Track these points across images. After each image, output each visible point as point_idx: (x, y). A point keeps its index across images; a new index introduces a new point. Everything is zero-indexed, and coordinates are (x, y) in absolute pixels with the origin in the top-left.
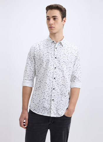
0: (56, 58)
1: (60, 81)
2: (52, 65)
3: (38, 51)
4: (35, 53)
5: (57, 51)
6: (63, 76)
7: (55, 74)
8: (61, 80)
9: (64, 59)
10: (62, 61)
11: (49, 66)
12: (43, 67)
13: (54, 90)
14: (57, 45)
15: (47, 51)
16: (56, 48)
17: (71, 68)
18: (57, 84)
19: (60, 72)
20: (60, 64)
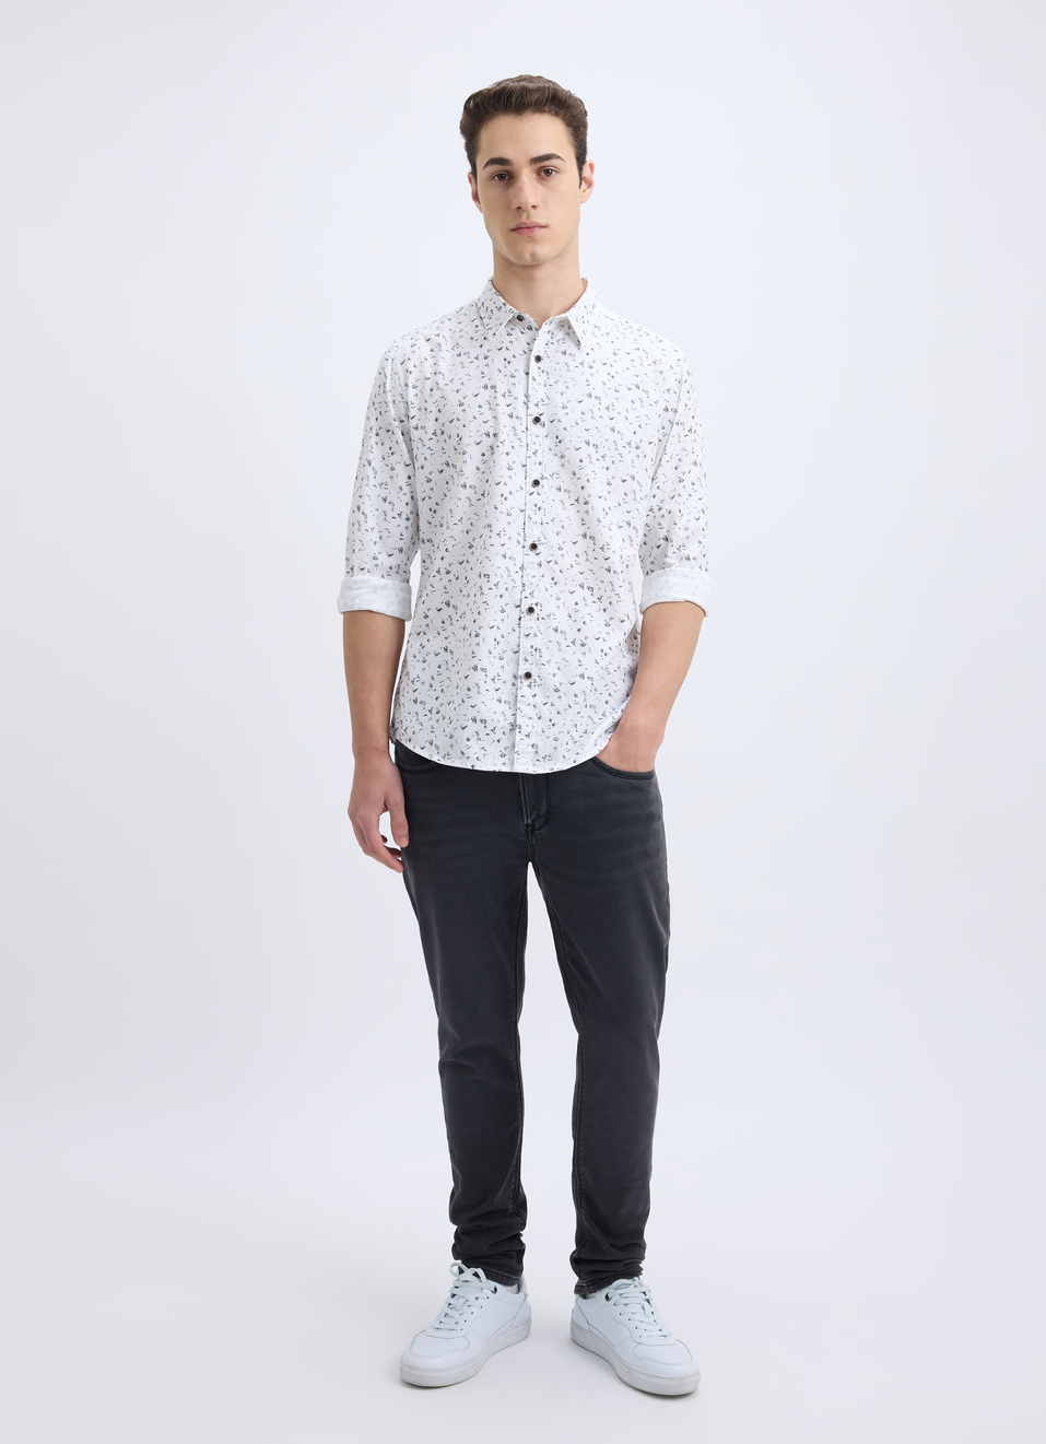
0: (537, 420)
1: (565, 563)
2: (517, 467)
3: (429, 384)
4: (411, 397)
5: (544, 376)
6: (585, 536)
7: (535, 518)
8: (570, 559)
9: (591, 424)
10: (573, 437)
11: (501, 472)
12: (462, 480)
13: (534, 616)
14: (543, 336)
15: (485, 381)
16: (538, 359)
17: (634, 486)
18: (548, 579)
19: (564, 508)
20: (562, 457)
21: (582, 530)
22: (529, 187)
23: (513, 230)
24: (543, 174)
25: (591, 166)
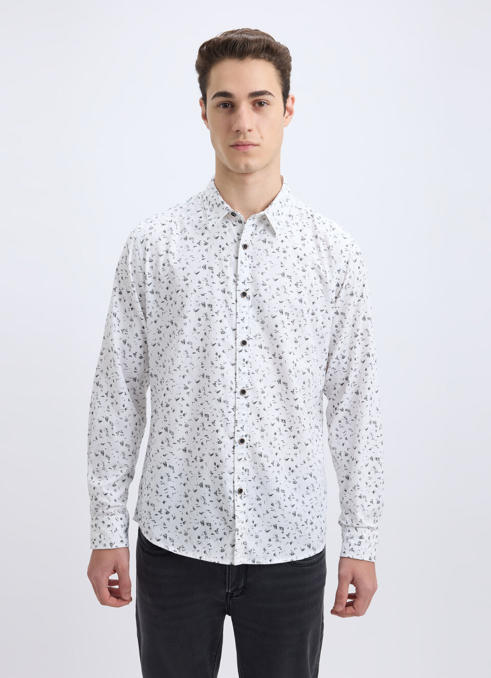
0: (244, 294)
1: (266, 404)
2: (229, 331)
3: (162, 260)
4: (148, 270)
5: (249, 260)
7: (244, 370)
8: (270, 399)
9: (284, 297)
10: (272, 307)
11: (216, 336)
12: (182, 338)
13: (245, 445)
14: (249, 228)
15: (204, 263)
16: (245, 247)
18: (254, 416)
19: (265, 361)
20: (263, 322)
21: (278, 377)
22: (247, 115)
23: (232, 146)
24: (257, 105)
25: (293, 99)
